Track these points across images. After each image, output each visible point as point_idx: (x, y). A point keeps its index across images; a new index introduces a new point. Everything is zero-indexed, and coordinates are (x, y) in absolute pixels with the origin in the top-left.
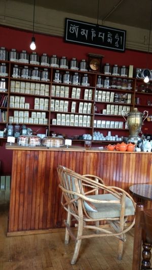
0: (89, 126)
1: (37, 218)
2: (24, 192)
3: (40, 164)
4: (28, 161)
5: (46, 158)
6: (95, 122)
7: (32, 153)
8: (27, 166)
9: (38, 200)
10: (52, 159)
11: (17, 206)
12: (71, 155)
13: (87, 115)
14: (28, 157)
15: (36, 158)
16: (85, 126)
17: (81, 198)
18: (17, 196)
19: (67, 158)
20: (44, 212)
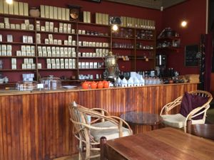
0: (74, 68)
1: (26, 154)
2: (11, 134)
3: (24, 106)
4: (12, 105)
5: (30, 101)
6: (79, 64)
7: (16, 98)
8: (12, 109)
9: (25, 138)
10: (36, 102)
11: (5, 146)
12: (54, 96)
13: (72, 58)
14: (12, 101)
15: (20, 102)
16: (70, 68)
17: (86, 127)
18: (4, 137)
19: (50, 98)
20: (32, 148)
